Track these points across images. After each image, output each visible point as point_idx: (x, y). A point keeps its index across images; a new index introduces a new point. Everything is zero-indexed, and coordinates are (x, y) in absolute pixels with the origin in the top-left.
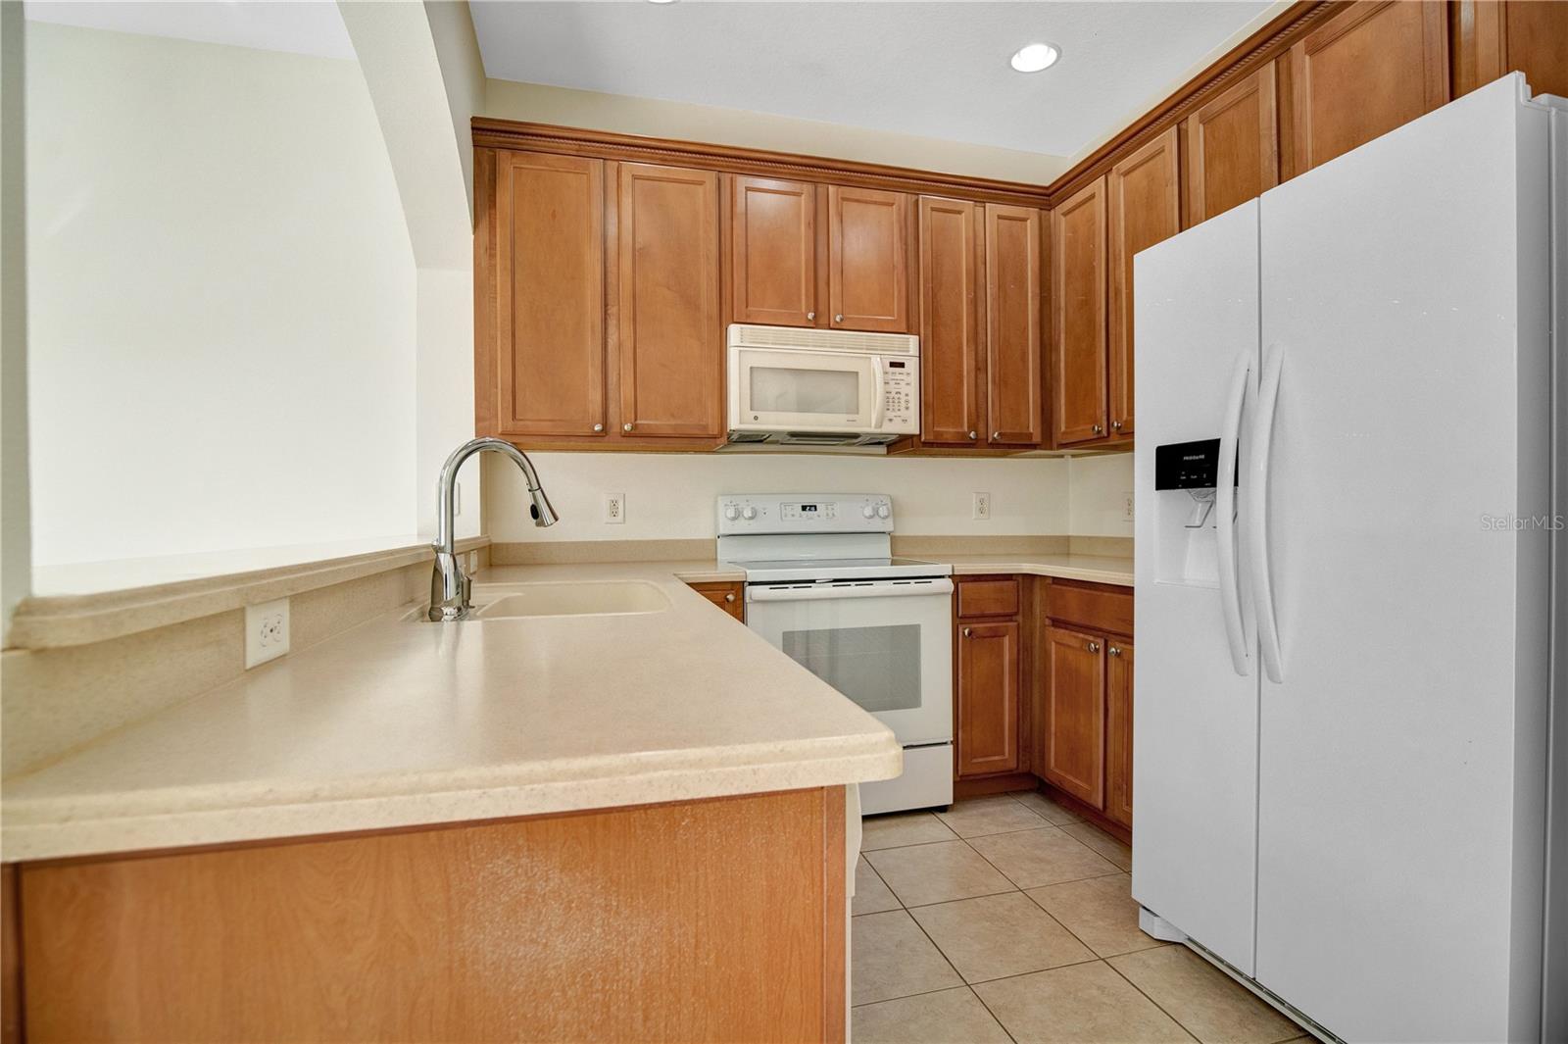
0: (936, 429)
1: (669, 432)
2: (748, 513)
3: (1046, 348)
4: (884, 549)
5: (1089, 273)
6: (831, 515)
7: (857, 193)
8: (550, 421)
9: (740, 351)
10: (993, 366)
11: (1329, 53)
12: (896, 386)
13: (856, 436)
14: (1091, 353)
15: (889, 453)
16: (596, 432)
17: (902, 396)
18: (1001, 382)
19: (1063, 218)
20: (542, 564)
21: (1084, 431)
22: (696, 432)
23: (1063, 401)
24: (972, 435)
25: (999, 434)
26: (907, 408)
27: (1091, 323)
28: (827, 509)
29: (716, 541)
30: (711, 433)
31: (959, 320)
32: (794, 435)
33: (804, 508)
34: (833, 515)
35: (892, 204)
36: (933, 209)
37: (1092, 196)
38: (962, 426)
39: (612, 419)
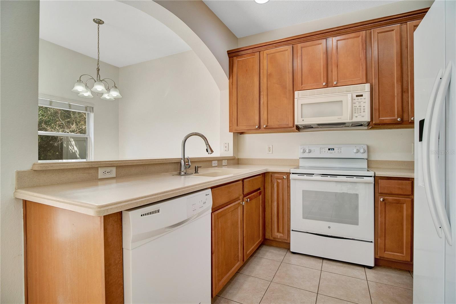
0: (380, 119)
1: (277, 127)
2: (307, 151)
4: (365, 165)
8: (246, 126)
9: (298, 100)
12: (359, 104)
13: (344, 124)
16: (257, 128)
17: (362, 108)
20: (250, 164)
24: (399, 119)
26: (364, 112)
28: (338, 150)
29: (299, 159)
30: (290, 126)
32: (319, 125)
33: (329, 149)
34: (341, 152)
35: (359, 36)
36: (378, 33)
38: (394, 116)
39: (261, 124)
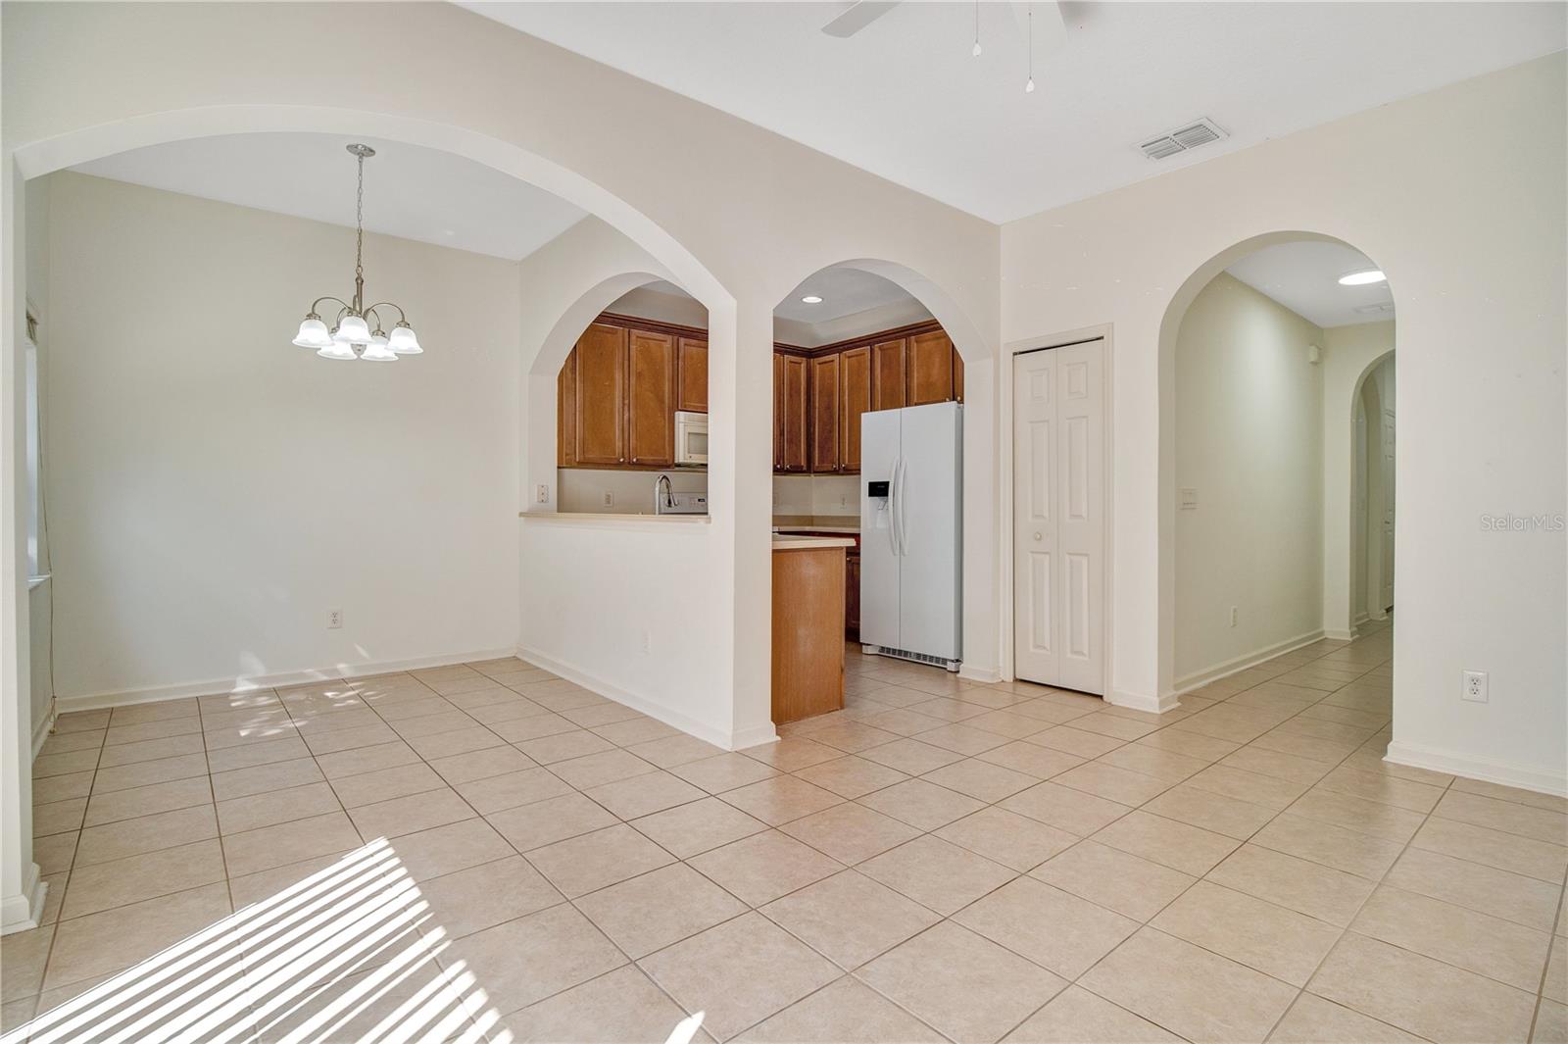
1: (652, 462)
3: (811, 425)
5: (831, 395)
8: (599, 456)
10: (787, 434)
11: (924, 345)
14: (831, 431)
16: (621, 462)
18: (790, 442)
19: (818, 366)
21: (827, 466)
22: (663, 464)
23: (817, 451)
27: (832, 417)
30: (668, 462)
33: (699, 500)
37: (832, 361)
39: (626, 456)
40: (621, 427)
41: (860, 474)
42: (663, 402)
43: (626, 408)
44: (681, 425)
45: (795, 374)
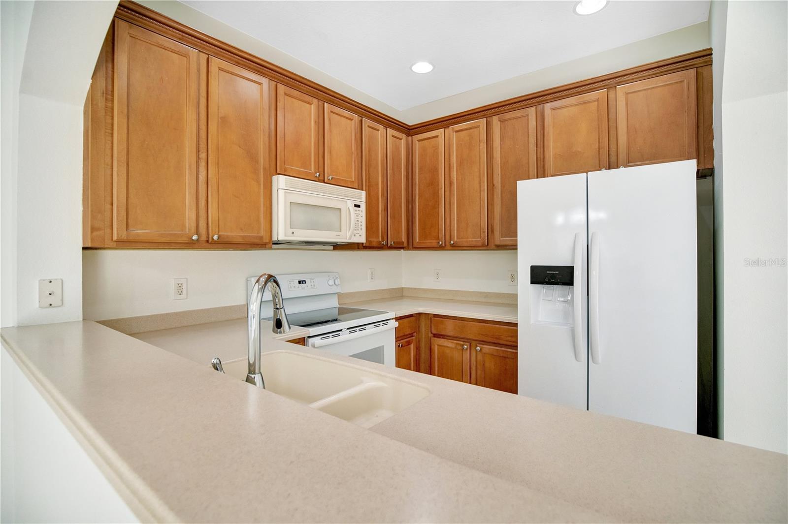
0: (371, 239)
1: (240, 240)
3: (410, 201)
6: (313, 285)
7: (337, 110)
9: (285, 192)
10: (390, 209)
12: (357, 217)
15: (334, 249)
16: (193, 240)
17: (359, 223)
18: (393, 217)
19: (417, 142)
21: (431, 243)
22: (257, 241)
23: (417, 228)
24: (384, 242)
25: (394, 242)
26: (361, 229)
27: (435, 194)
28: (311, 282)
30: (264, 242)
31: (378, 184)
33: (300, 282)
35: (352, 120)
36: (369, 126)
37: (437, 136)
38: (379, 238)
39: (203, 230)
40: (194, 191)
41: (517, 249)
42: (257, 162)
43: (203, 164)
44: (281, 192)
45: (397, 149)
